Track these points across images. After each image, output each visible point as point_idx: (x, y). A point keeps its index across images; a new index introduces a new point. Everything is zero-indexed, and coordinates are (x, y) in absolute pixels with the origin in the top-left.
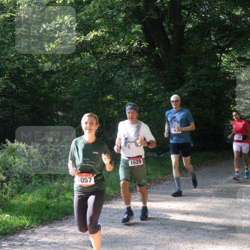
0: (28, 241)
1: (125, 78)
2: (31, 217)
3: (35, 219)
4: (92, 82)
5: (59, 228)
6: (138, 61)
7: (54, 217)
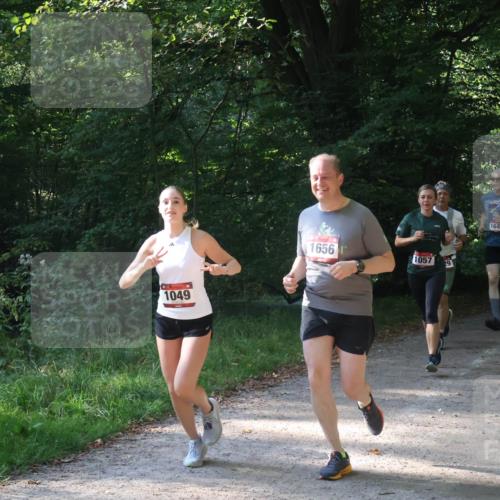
7: (42, 455)
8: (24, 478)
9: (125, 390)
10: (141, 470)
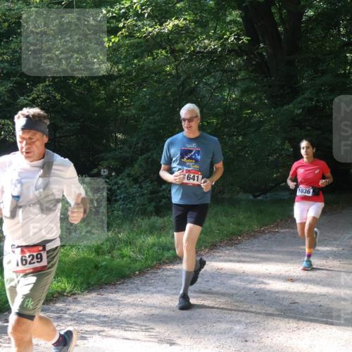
0: (68, 312)
1: (214, 87)
2: (73, 279)
3: (78, 283)
4: (167, 93)
5: (111, 296)
6: (232, 64)
7: (105, 280)
8: (95, 292)
9: (154, 245)
10: (159, 289)
